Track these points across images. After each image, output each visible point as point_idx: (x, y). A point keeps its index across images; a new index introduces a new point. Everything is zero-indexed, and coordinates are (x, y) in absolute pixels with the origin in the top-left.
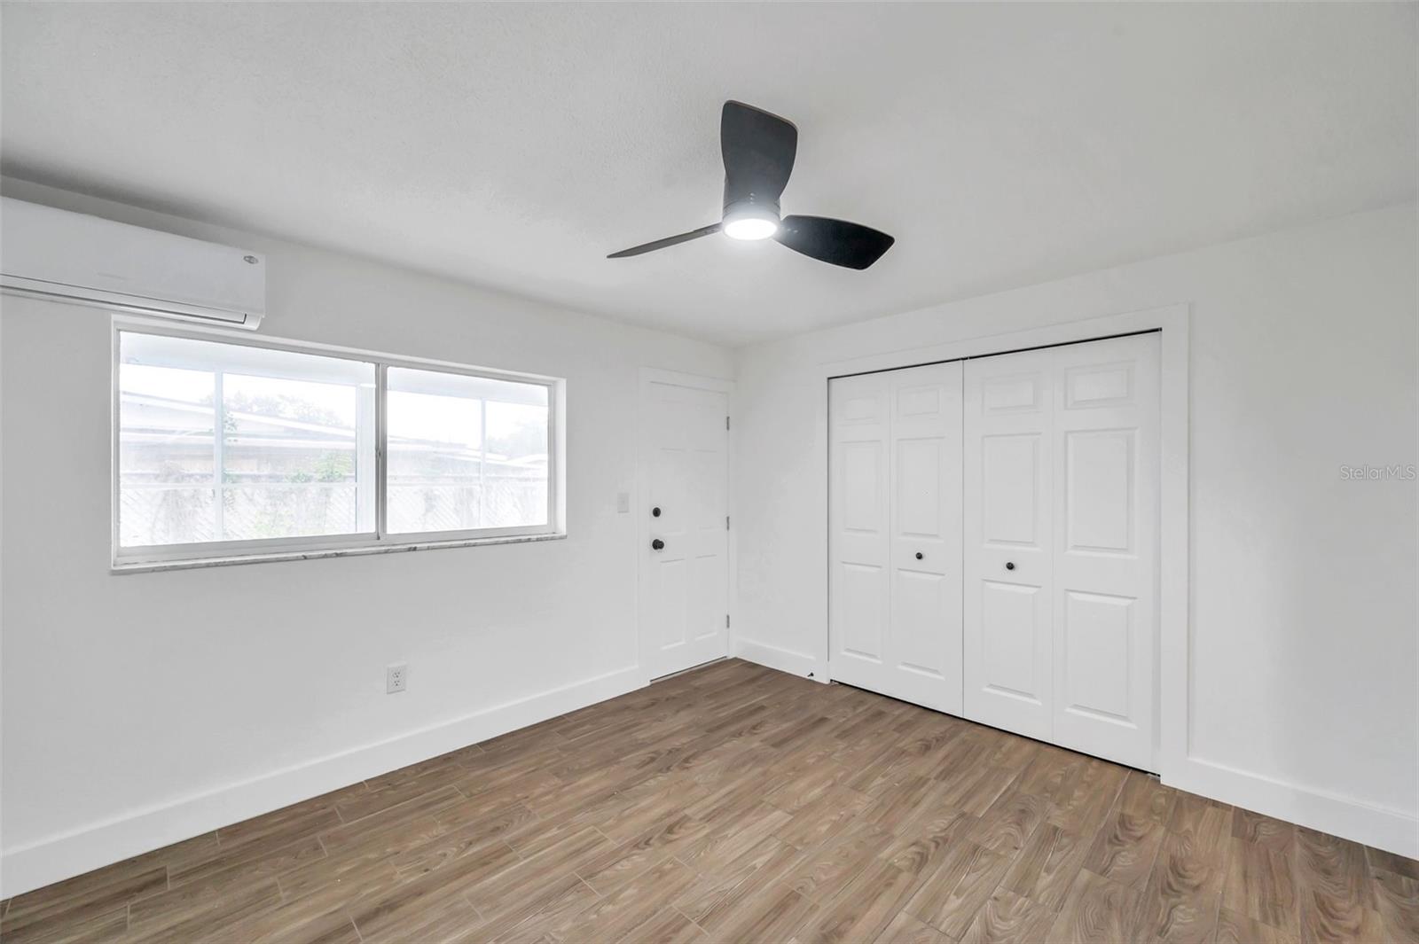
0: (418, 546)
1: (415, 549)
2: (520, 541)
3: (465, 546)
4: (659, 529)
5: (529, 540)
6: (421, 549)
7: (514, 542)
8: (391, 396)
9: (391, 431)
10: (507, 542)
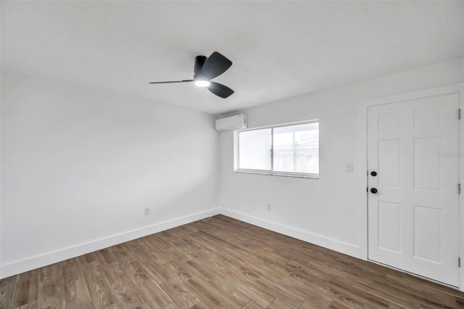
0: (273, 174)
1: (272, 175)
2: (300, 177)
3: (284, 176)
4: (373, 182)
5: (303, 178)
6: (274, 175)
7: (298, 177)
8: (274, 135)
9: (274, 146)
10: (296, 177)
